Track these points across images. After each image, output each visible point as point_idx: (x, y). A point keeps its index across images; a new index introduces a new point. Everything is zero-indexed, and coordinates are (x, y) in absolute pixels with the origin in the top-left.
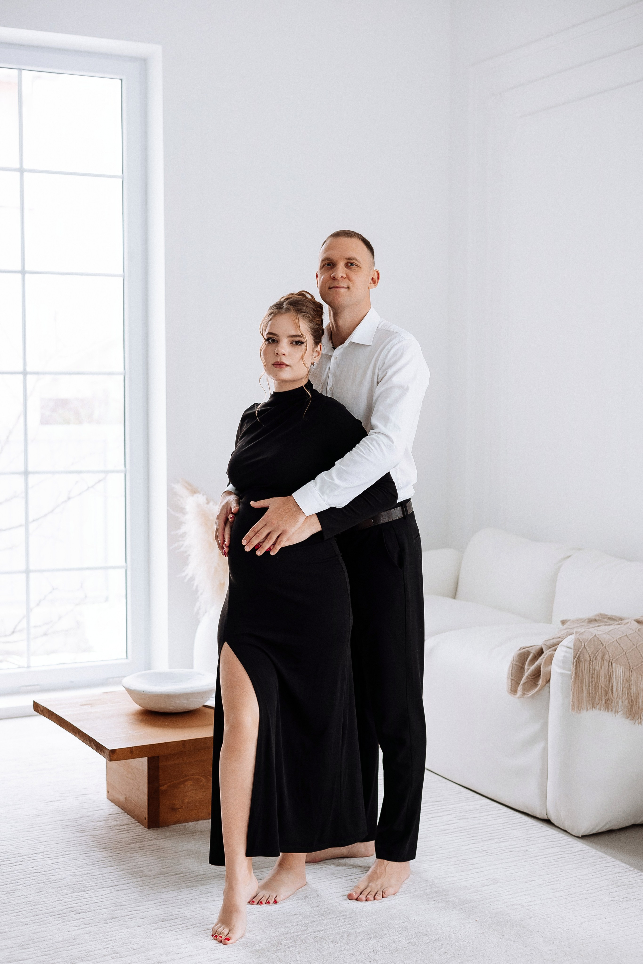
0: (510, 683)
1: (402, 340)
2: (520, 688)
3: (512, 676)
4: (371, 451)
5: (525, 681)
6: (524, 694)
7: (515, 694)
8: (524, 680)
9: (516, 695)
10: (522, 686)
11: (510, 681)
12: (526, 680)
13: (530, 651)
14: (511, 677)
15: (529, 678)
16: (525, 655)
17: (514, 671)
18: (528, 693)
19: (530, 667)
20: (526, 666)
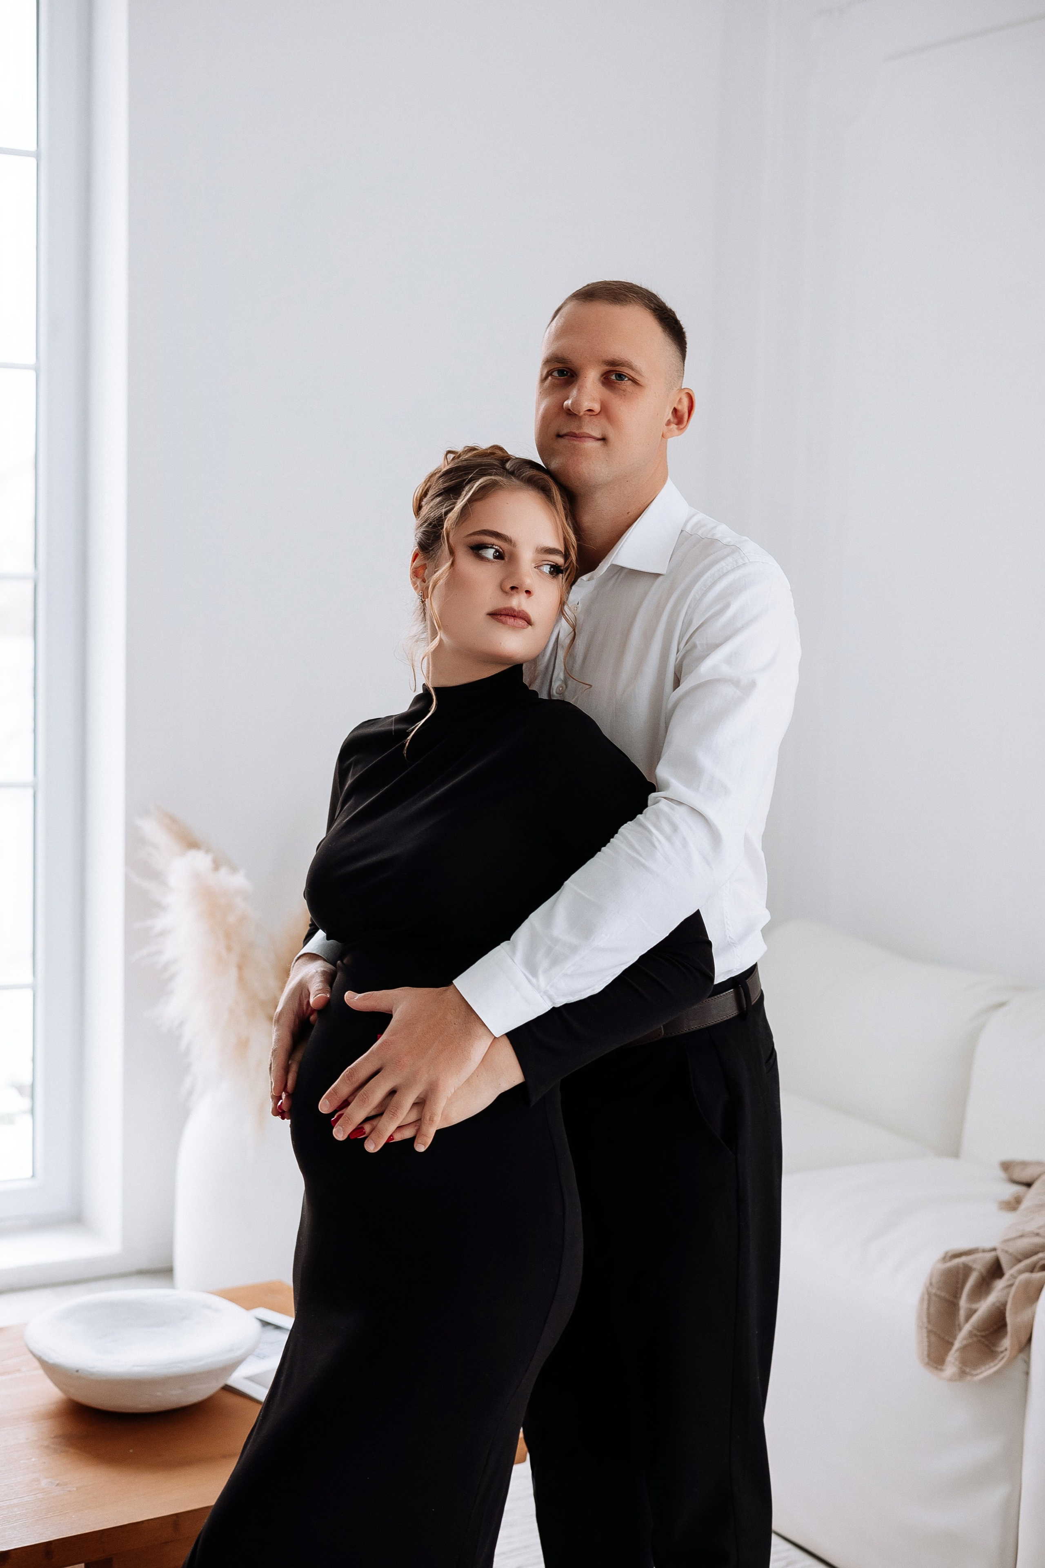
0: (925, 1340)
2: (953, 1356)
3: (929, 1322)
5: (965, 1342)
6: (962, 1373)
7: (939, 1367)
8: (965, 1339)
9: (941, 1370)
10: (958, 1354)
11: (925, 1335)
12: (970, 1341)
13: (970, 1264)
14: (926, 1325)
15: (976, 1336)
16: (958, 1273)
17: (932, 1310)
18: (974, 1372)
19: (974, 1306)
20: (963, 1302)
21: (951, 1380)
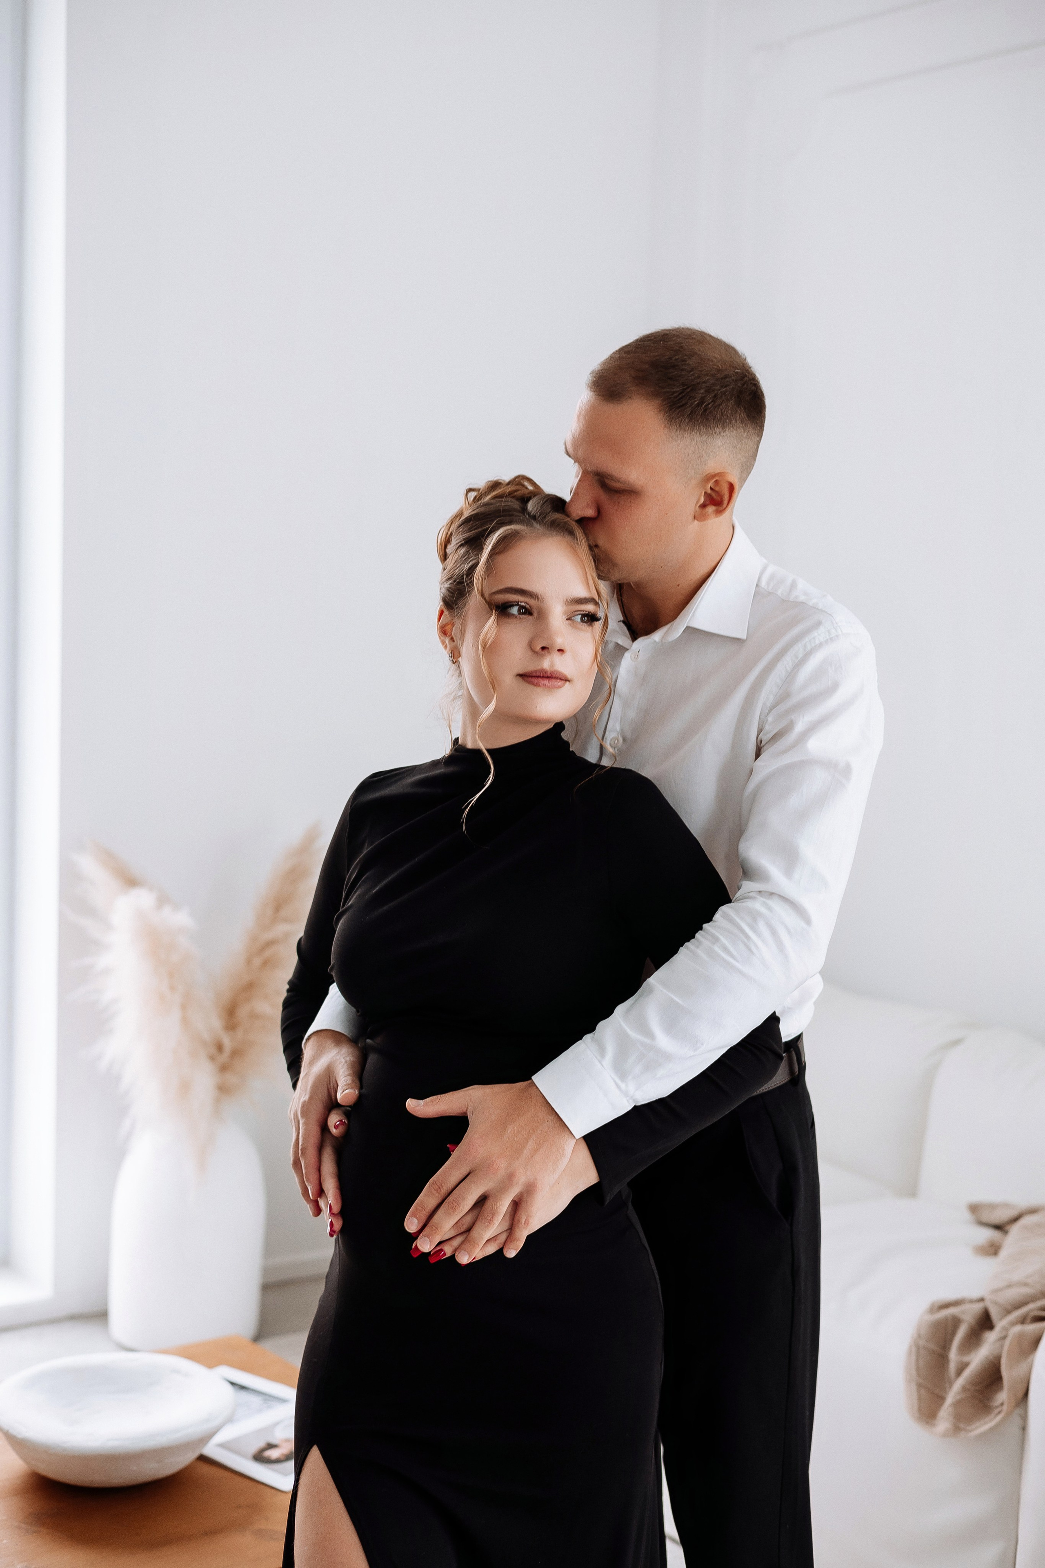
0: (915, 1394)
1: (837, 636)
2: (945, 1412)
3: (918, 1375)
4: (754, 950)
5: (959, 1397)
6: (957, 1429)
7: (931, 1423)
8: (957, 1393)
9: (933, 1425)
10: (950, 1409)
11: (915, 1388)
12: (964, 1396)
13: (960, 1315)
14: (915, 1378)
15: (969, 1390)
16: (947, 1324)
17: (921, 1363)
18: (968, 1428)
19: (966, 1359)
20: (953, 1355)
21: (945, 1435)
